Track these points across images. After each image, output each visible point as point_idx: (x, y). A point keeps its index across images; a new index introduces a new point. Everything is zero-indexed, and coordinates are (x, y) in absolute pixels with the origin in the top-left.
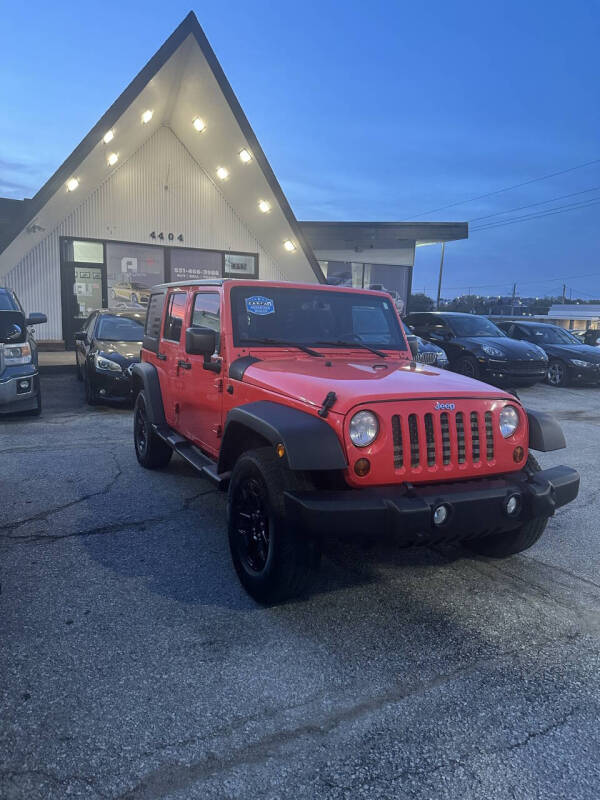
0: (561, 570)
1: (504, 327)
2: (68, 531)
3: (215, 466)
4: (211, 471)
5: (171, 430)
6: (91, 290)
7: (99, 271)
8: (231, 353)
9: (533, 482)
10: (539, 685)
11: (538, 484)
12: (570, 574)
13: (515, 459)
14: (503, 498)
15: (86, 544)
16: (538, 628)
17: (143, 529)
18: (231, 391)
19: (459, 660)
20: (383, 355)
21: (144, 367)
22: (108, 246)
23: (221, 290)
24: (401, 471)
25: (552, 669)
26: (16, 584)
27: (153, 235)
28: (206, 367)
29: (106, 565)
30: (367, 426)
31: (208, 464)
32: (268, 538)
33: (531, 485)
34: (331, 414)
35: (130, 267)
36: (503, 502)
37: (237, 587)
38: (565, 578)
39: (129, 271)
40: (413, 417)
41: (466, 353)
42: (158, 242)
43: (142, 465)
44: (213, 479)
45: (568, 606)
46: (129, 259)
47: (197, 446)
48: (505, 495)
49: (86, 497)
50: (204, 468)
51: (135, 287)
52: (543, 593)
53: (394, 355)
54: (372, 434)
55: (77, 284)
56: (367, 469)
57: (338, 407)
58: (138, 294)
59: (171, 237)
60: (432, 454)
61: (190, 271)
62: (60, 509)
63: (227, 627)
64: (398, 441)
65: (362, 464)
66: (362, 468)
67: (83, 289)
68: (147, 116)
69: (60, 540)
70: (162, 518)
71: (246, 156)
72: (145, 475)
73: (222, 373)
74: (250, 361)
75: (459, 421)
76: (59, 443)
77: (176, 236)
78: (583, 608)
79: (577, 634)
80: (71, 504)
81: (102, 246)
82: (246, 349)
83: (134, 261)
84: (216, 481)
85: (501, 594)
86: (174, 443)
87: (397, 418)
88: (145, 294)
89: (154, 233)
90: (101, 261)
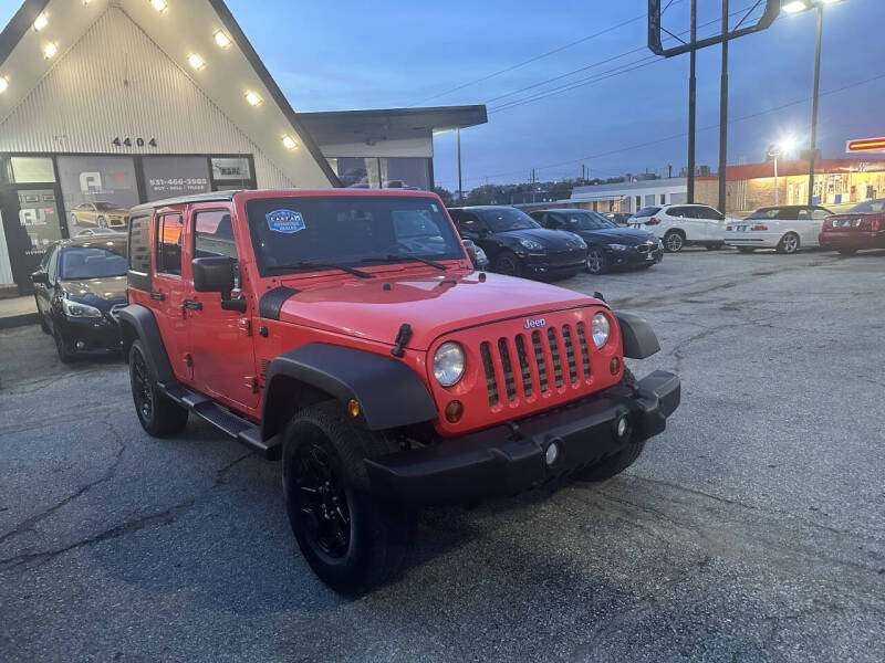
0: (668, 484)
1: (537, 216)
2: (68, 542)
3: (257, 431)
4: (253, 438)
5: (185, 388)
7: (51, 192)
8: (258, 286)
9: (640, 397)
10: (690, 632)
11: (646, 398)
12: (678, 487)
13: (612, 371)
14: (613, 420)
15: (97, 556)
16: (665, 560)
17: (170, 521)
18: (265, 334)
19: (595, 620)
20: (442, 265)
21: (135, 311)
22: (61, 161)
23: (232, 206)
24: (497, 409)
25: (696, 609)
26: (6, 634)
27: (117, 142)
28: (224, 307)
29: (130, 581)
30: (453, 361)
31: (246, 428)
32: (347, 515)
33: (639, 401)
34: (408, 352)
35: (91, 184)
36: (613, 425)
37: (311, 580)
38: (674, 493)
39: (91, 188)
40: (503, 341)
41: (506, 249)
42: (123, 150)
43: (151, 435)
44: (256, 446)
45: (687, 526)
47: (225, 405)
48: (614, 416)
49: (85, 489)
50: (241, 434)
51: (101, 207)
52: (658, 515)
53: (454, 265)
54: (458, 369)
55: (22, 213)
56: (460, 412)
57: (415, 343)
58: (106, 216)
59: (140, 143)
60: (528, 381)
61: (170, 182)
62: (51, 511)
63: (310, 637)
64: (491, 372)
65: (455, 407)
66: (454, 412)
67: (33, 217)
69: (59, 557)
70: (193, 503)
71: (223, 39)
72: (156, 445)
73: (248, 311)
74: (286, 293)
75: (552, 338)
76: (32, 419)
77: (147, 141)
78: (703, 525)
79: (707, 559)
80: (64, 502)
81: (50, 161)
82: (276, 278)
83: (97, 176)
84: (263, 450)
85: (615, 526)
86: (192, 404)
87: (486, 346)
88: (116, 215)
89: (117, 139)
90: (53, 180)
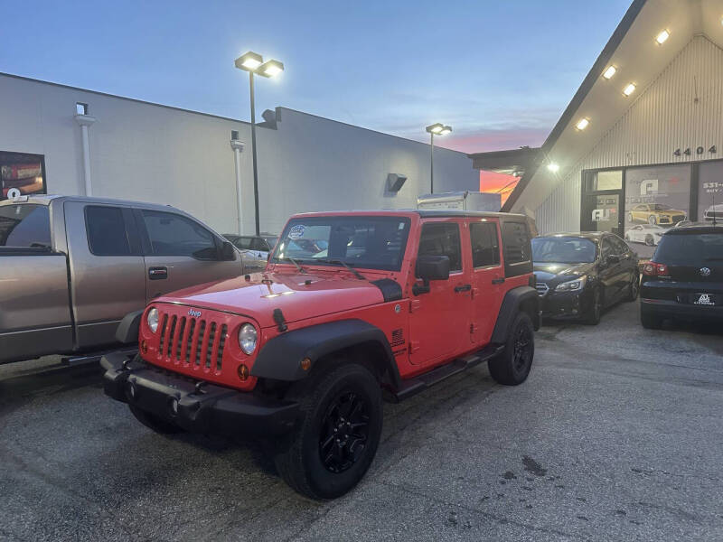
6: (608, 215)
7: (618, 196)
22: (629, 173)
24: (160, 357)
27: (678, 153)
35: (649, 189)
39: (649, 192)
40: (175, 317)
42: (683, 159)
46: (650, 181)
51: (657, 209)
58: (657, 215)
59: (700, 151)
65: (144, 345)
67: (601, 215)
68: (663, 37)
77: (707, 149)
81: (621, 172)
83: (655, 183)
88: (665, 215)
89: (678, 151)
90: (620, 187)
